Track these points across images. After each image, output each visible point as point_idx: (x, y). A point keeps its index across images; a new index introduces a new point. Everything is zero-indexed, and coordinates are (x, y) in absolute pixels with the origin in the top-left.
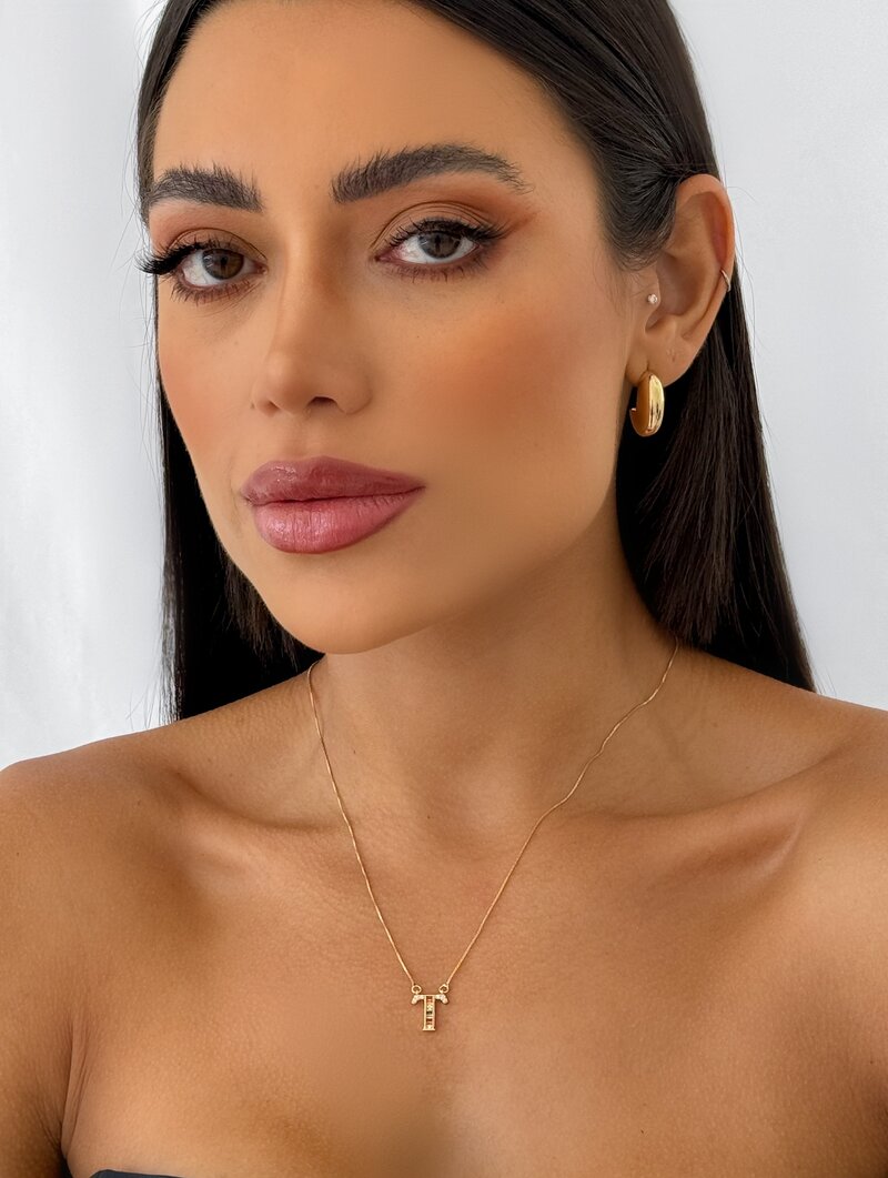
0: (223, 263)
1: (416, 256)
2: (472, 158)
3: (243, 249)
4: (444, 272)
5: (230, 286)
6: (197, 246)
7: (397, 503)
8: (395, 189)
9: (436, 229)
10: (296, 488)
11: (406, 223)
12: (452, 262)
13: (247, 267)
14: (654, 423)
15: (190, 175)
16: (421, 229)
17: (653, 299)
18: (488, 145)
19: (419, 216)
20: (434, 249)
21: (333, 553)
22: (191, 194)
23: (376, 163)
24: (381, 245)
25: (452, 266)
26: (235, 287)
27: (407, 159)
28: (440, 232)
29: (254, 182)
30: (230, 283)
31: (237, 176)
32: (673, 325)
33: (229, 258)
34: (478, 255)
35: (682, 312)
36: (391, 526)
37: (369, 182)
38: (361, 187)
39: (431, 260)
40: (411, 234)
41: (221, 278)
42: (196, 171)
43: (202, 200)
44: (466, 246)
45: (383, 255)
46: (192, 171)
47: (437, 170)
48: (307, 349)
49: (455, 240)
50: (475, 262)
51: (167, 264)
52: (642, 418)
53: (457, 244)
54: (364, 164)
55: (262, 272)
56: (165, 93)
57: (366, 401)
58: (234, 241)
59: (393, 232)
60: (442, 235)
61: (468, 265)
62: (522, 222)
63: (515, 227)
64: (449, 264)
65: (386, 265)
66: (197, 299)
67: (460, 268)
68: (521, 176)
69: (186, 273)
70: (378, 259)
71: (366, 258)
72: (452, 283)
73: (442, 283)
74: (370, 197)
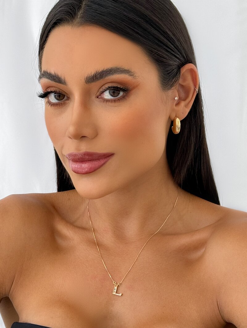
0: (59, 96)
1: (108, 96)
2: (121, 71)
3: (64, 93)
4: (115, 101)
6: (51, 92)
7: (105, 160)
8: (101, 80)
9: (112, 89)
10: (79, 159)
11: (104, 88)
12: (117, 98)
13: (65, 98)
14: (178, 130)
15: (48, 74)
16: (109, 88)
17: (176, 98)
18: (126, 66)
19: (107, 86)
20: (113, 94)
21: (89, 174)
22: (49, 78)
23: (96, 73)
24: (98, 94)
25: (117, 99)
26: (61, 103)
27: (104, 72)
29: (64, 77)
31: (60, 76)
32: (183, 104)
33: (61, 95)
34: (124, 96)
35: (185, 100)
36: (104, 166)
37: (94, 78)
38: (92, 80)
39: (112, 98)
40: (106, 90)
41: (59, 100)
42: (50, 73)
43: (51, 80)
44: (121, 93)
45: (99, 96)
47: (112, 74)
48: (79, 124)
49: (119, 92)
50: (123, 97)
51: (45, 95)
52: (175, 128)
53: (119, 93)
54: (93, 74)
55: (69, 100)
57: (96, 134)
58: (61, 91)
59: (101, 90)
60: (115, 90)
61: (121, 99)
63: (134, 88)
64: (116, 98)
65: (100, 99)
66: (51, 106)
67: (119, 100)
68: (135, 74)
69: (50, 98)
70: (98, 97)
71: (95, 97)
72: (116, 104)
73: (114, 104)
74: (95, 82)
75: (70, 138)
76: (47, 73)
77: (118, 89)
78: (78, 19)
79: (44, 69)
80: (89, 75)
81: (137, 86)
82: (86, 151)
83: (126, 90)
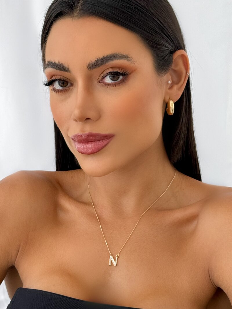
0: (63, 83)
1: (109, 81)
3: (68, 80)
4: (116, 85)
5: (65, 89)
6: (56, 80)
7: (108, 141)
8: (102, 66)
9: (112, 74)
10: (83, 140)
11: (105, 73)
13: (69, 84)
14: (172, 111)
16: (110, 73)
17: (169, 82)
18: (124, 53)
19: (108, 71)
20: (113, 79)
21: (93, 154)
22: (53, 68)
23: (97, 60)
24: (100, 79)
25: (117, 83)
26: (66, 89)
27: (105, 58)
28: (114, 74)
29: (68, 66)
30: (65, 88)
31: (64, 65)
32: (175, 87)
33: (65, 82)
35: (177, 83)
37: (96, 65)
38: (94, 66)
39: (112, 82)
40: (106, 76)
41: (63, 87)
42: (54, 62)
44: (121, 77)
45: (101, 81)
46: (53, 62)
47: (112, 60)
48: (84, 107)
49: (118, 76)
50: (123, 81)
51: (50, 83)
52: (169, 110)
53: (119, 78)
54: (94, 61)
55: (72, 86)
56: (47, 40)
57: (99, 117)
58: (65, 78)
59: (102, 75)
60: (115, 75)
61: (121, 82)
62: (133, 71)
63: (132, 72)
65: (102, 83)
66: (57, 92)
67: (119, 83)
68: (133, 59)
69: (55, 86)
70: (99, 82)
71: (97, 82)
72: (117, 87)
73: (114, 87)
74: (97, 68)
75: (75, 120)
76: (52, 62)
77: (118, 74)
78: (77, 12)
79: (47, 59)
80: (91, 62)
81: (135, 70)
82: (90, 132)
83: (125, 75)
